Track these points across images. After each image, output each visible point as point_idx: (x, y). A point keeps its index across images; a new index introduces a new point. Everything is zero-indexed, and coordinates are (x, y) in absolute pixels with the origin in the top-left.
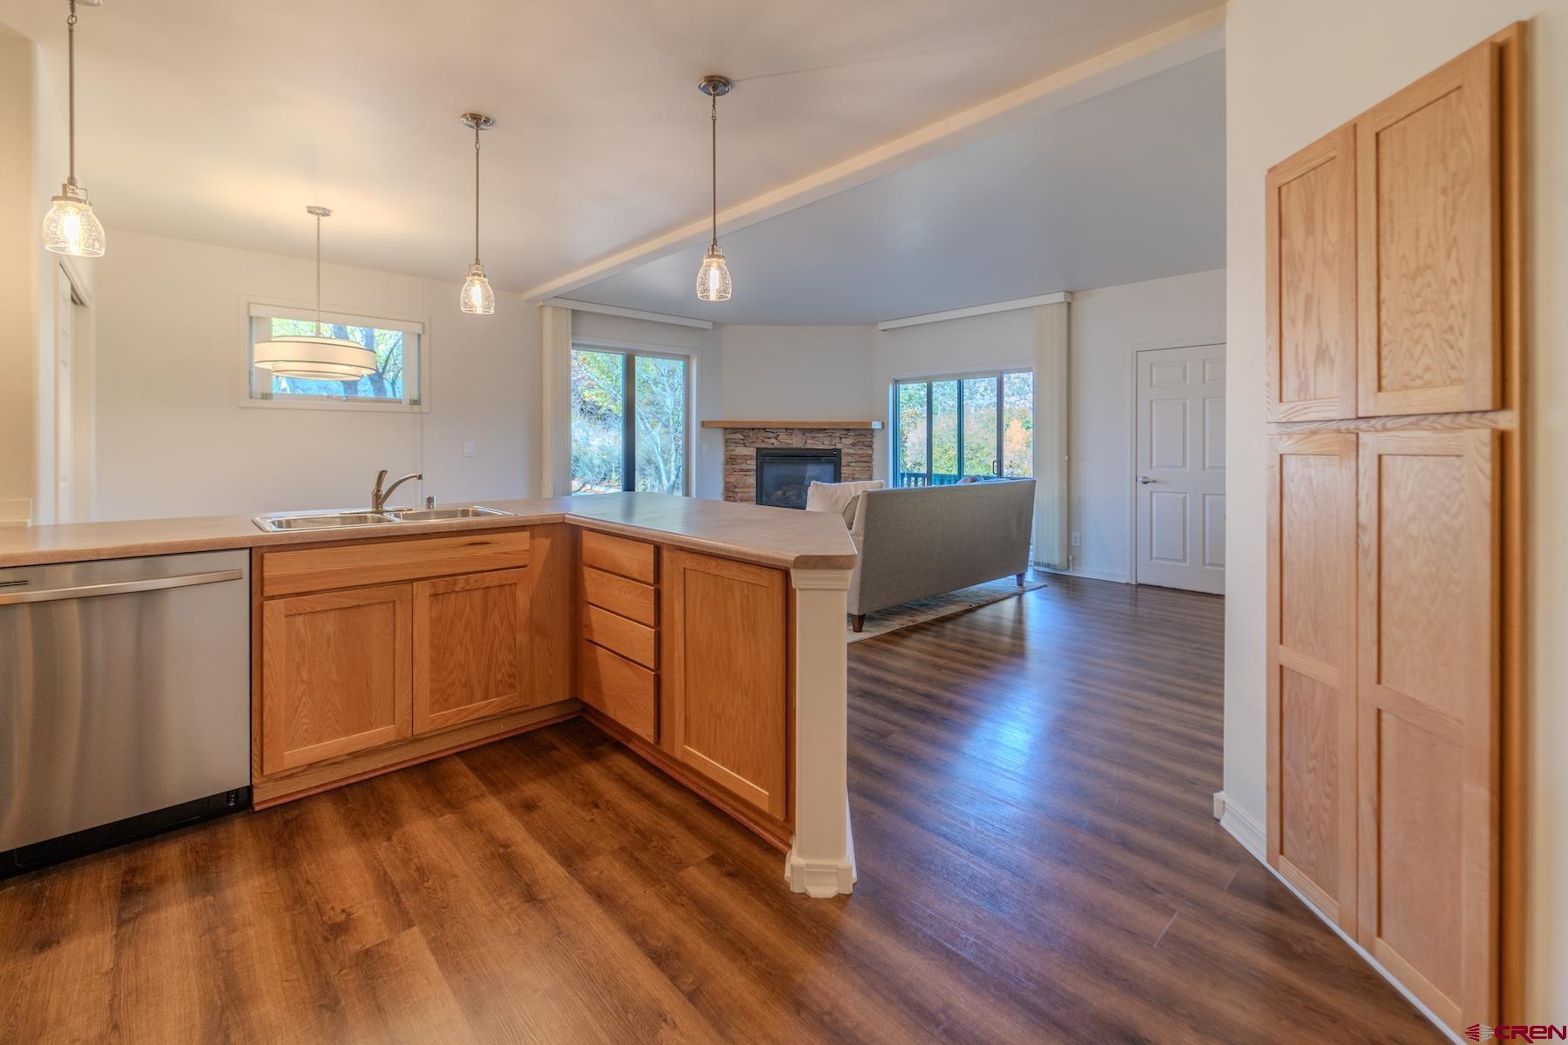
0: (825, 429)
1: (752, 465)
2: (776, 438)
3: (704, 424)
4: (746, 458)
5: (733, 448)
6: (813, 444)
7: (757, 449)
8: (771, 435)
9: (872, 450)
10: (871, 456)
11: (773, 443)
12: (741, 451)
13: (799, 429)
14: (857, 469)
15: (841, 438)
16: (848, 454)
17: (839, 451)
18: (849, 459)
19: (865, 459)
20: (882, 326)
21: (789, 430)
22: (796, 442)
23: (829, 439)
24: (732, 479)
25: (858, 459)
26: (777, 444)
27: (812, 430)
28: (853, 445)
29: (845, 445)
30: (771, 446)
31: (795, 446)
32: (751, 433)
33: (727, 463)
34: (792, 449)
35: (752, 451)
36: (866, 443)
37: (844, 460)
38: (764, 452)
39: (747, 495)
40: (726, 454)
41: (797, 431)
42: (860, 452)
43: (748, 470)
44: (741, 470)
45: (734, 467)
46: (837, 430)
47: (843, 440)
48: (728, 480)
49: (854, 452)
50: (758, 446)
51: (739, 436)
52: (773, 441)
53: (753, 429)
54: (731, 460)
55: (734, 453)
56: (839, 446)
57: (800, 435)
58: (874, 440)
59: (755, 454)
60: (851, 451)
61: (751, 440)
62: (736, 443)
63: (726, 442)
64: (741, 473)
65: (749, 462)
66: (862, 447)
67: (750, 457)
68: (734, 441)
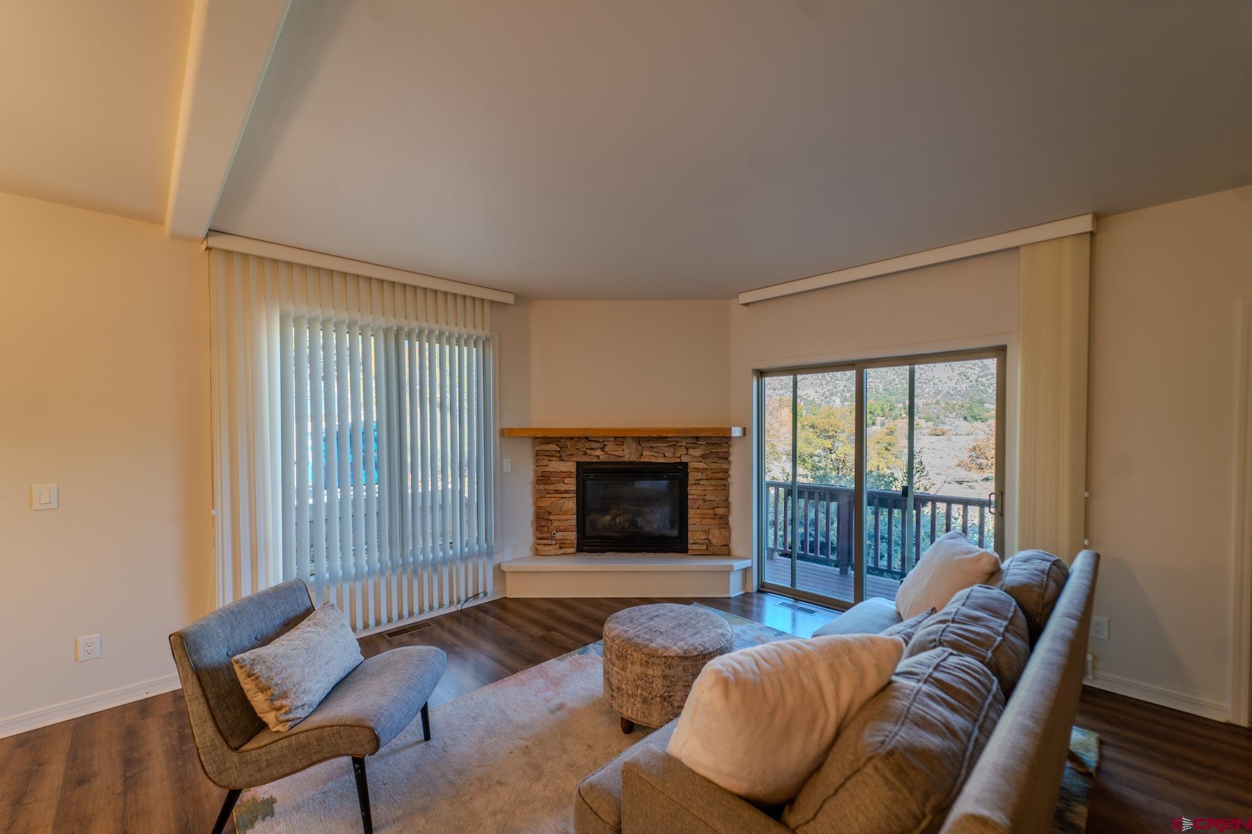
0: (667, 437)
1: (571, 484)
2: (602, 449)
3: (503, 432)
4: (563, 475)
5: (546, 462)
6: (649, 456)
7: (578, 463)
8: (595, 445)
9: (729, 462)
10: (726, 471)
11: (598, 455)
12: (556, 466)
13: (632, 437)
14: (710, 488)
15: (687, 449)
16: (698, 470)
17: (685, 465)
18: (699, 475)
19: (720, 475)
20: (745, 298)
21: (619, 438)
22: (628, 454)
23: (672, 449)
24: (545, 503)
25: (710, 476)
26: (603, 457)
27: (649, 439)
28: (704, 457)
29: (692, 458)
30: (595, 460)
31: (626, 459)
32: (569, 443)
33: (537, 482)
34: (624, 463)
35: (570, 467)
36: (721, 455)
37: (692, 477)
38: (587, 467)
39: (565, 524)
40: (536, 471)
41: (629, 441)
42: (713, 466)
43: (566, 492)
44: (557, 492)
45: (547, 487)
46: (683, 438)
47: (691, 451)
48: (539, 504)
49: (705, 466)
50: (579, 459)
51: (553, 447)
52: (598, 452)
53: (572, 438)
54: (543, 479)
55: (547, 469)
56: (685, 459)
57: (634, 445)
58: (732, 450)
59: (574, 470)
60: (702, 465)
61: (569, 453)
62: (550, 456)
63: (537, 455)
64: (556, 495)
65: (566, 481)
66: (716, 460)
67: (569, 474)
68: (548, 454)
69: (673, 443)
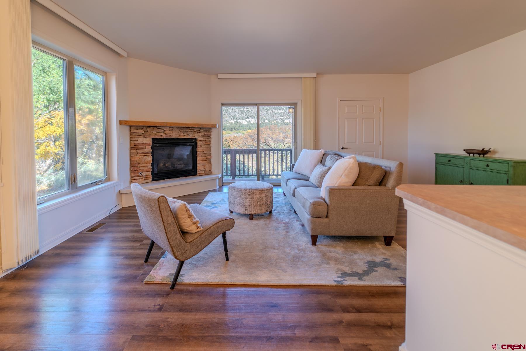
0: (189, 128)
1: (149, 149)
2: (164, 132)
3: (121, 123)
4: (145, 145)
5: (136, 139)
6: (183, 136)
7: (153, 139)
8: (161, 131)
9: (211, 138)
10: (210, 142)
12: (142, 140)
13: (176, 127)
14: (205, 148)
15: (197, 133)
16: (200, 141)
17: (196, 139)
18: (202, 143)
19: (208, 143)
20: (220, 76)
21: (172, 127)
22: (175, 135)
24: (136, 159)
25: (205, 143)
26: (164, 136)
27: (183, 128)
28: (202, 136)
29: (198, 136)
30: (161, 138)
31: (174, 137)
32: (148, 129)
33: (132, 148)
34: (173, 139)
35: (149, 141)
36: (209, 135)
37: (199, 144)
38: (156, 141)
39: (147, 168)
40: (131, 143)
41: (175, 129)
42: (206, 140)
43: (148, 153)
44: (143, 153)
45: (138, 151)
46: (196, 128)
47: (199, 134)
48: (133, 159)
50: (153, 137)
51: (140, 131)
52: (162, 134)
53: (150, 126)
54: (134, 147)
55: (137, 142)
56: (196, 137)
57: (178, 131)
58: (212, 133)
59: (151, 142)
60: (202, 139)
61: (149, 134)
62: (139, 135)
63: (131, 135)
64: (142, 155)
65: (147, 147)
66: (207, 137)
67: (148, 144)
68: (137, 134)
69: (192, 130)
